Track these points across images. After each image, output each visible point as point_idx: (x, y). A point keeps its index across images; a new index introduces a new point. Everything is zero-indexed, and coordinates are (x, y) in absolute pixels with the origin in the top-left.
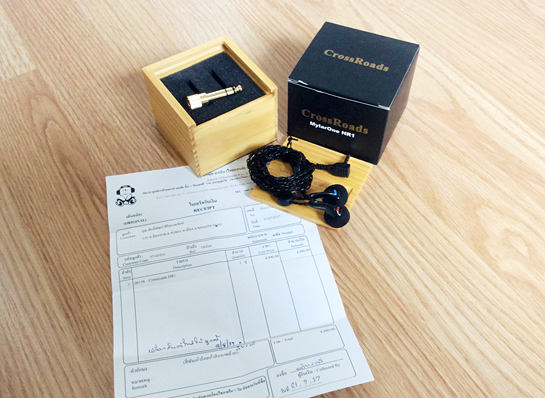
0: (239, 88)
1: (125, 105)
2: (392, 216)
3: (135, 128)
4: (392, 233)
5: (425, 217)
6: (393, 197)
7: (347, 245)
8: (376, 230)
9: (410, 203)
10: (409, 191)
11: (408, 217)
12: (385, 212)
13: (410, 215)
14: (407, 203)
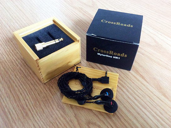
0: (62, 39)
1: (10, 50)
2: (142, 98)
3: (13, 61)
4: (145, 108)
5: (158, 98)
6: (140, 87)
7: (123, 117)
8: (136, 106)
9: (149, 90)
10: (147, 84)
11: (151, 98)
12: (139, 97)
13: (151, 97)
14: (148, 90)
